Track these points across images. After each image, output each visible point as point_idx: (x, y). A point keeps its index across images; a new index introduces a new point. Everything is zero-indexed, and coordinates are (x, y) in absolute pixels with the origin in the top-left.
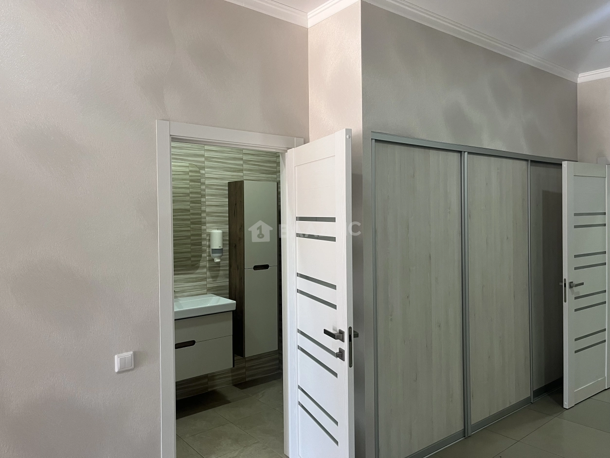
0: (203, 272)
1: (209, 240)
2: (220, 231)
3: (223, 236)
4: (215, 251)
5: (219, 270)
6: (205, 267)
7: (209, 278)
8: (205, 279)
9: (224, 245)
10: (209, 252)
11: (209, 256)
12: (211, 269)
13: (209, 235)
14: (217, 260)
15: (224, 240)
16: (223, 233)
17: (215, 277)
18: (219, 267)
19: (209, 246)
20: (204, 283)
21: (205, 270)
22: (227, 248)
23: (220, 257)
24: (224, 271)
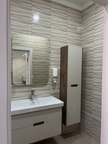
0: (49, 86)
1: (52, 73)
2: (57, 69)
3: (58, 71)
4: (54, 77)
5: (56, 86)
6: (50, 84)
7: (51, 89)
8: (50, 89)
9: (58, 75)
10: (52, 78)
11: (52, 79)
12: (52, 85)
13: (52, 70)
14: (55, 82)
15: (58, 73)
16: (58, 70)
17: (54, 89)
18: (56, 84)
19: (52, 75)
20: (49, 91)
21: (50, 86)
22: (60, 76)
23: (56, 80)
24: (58, 86)
